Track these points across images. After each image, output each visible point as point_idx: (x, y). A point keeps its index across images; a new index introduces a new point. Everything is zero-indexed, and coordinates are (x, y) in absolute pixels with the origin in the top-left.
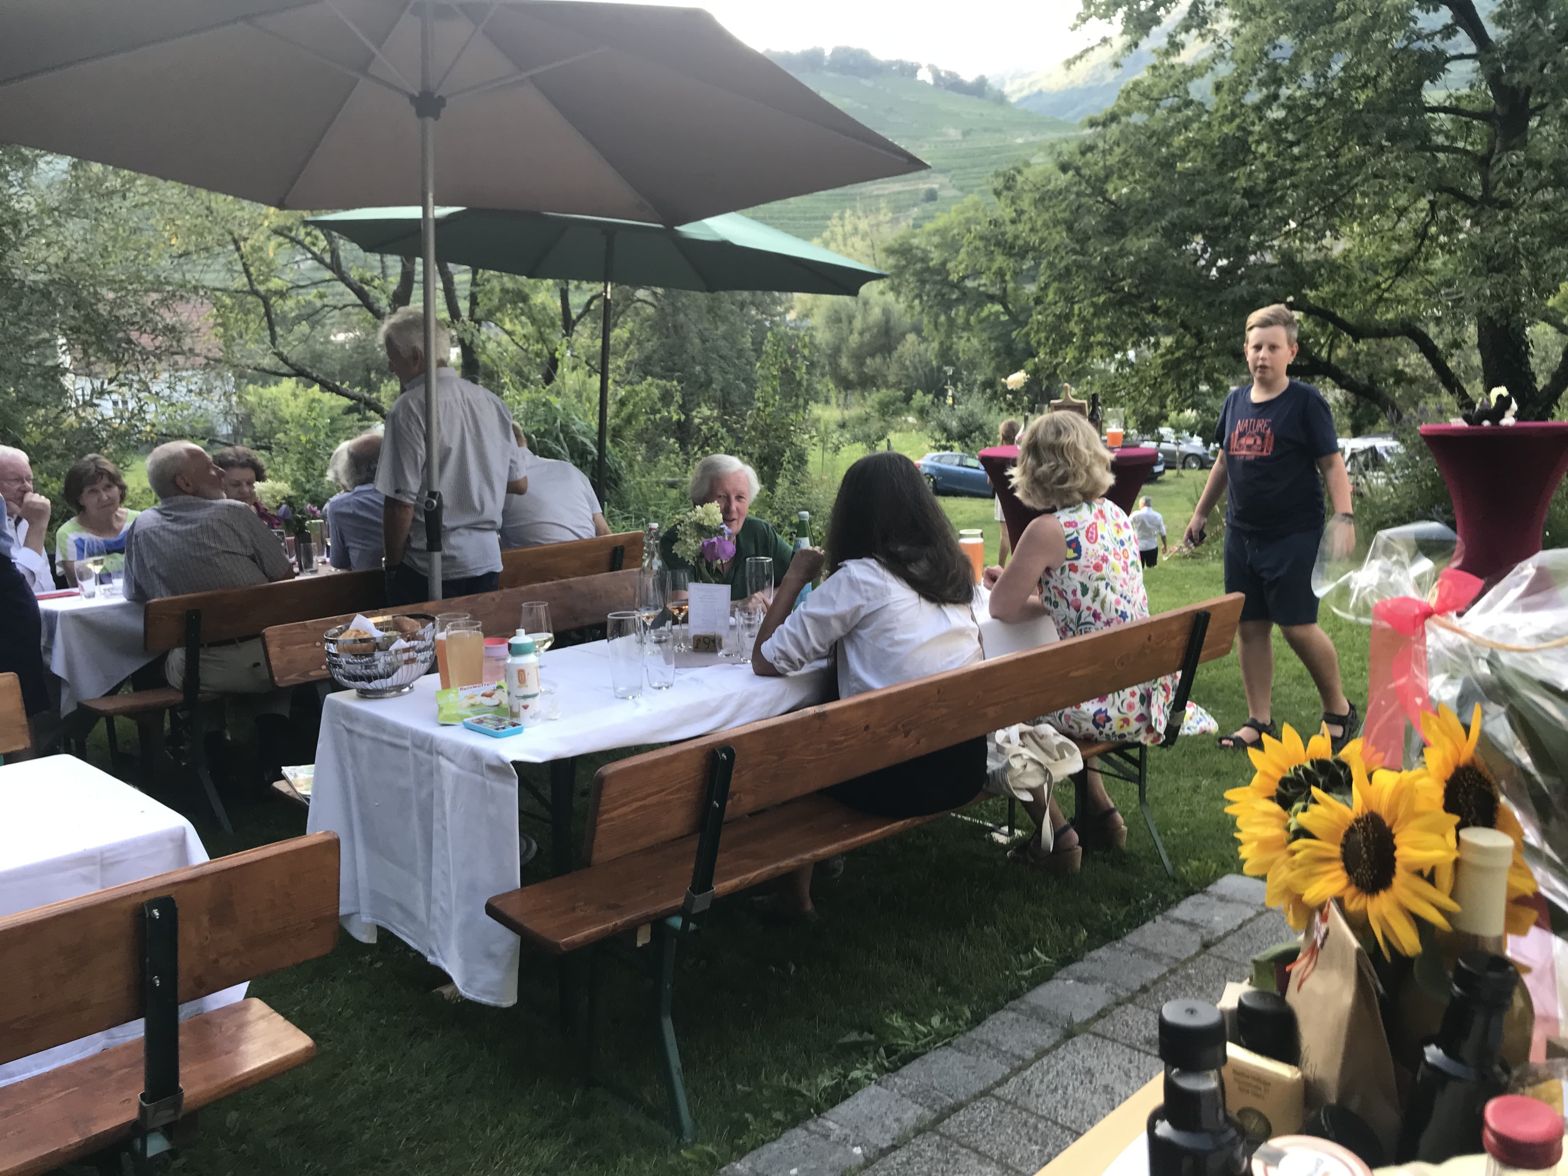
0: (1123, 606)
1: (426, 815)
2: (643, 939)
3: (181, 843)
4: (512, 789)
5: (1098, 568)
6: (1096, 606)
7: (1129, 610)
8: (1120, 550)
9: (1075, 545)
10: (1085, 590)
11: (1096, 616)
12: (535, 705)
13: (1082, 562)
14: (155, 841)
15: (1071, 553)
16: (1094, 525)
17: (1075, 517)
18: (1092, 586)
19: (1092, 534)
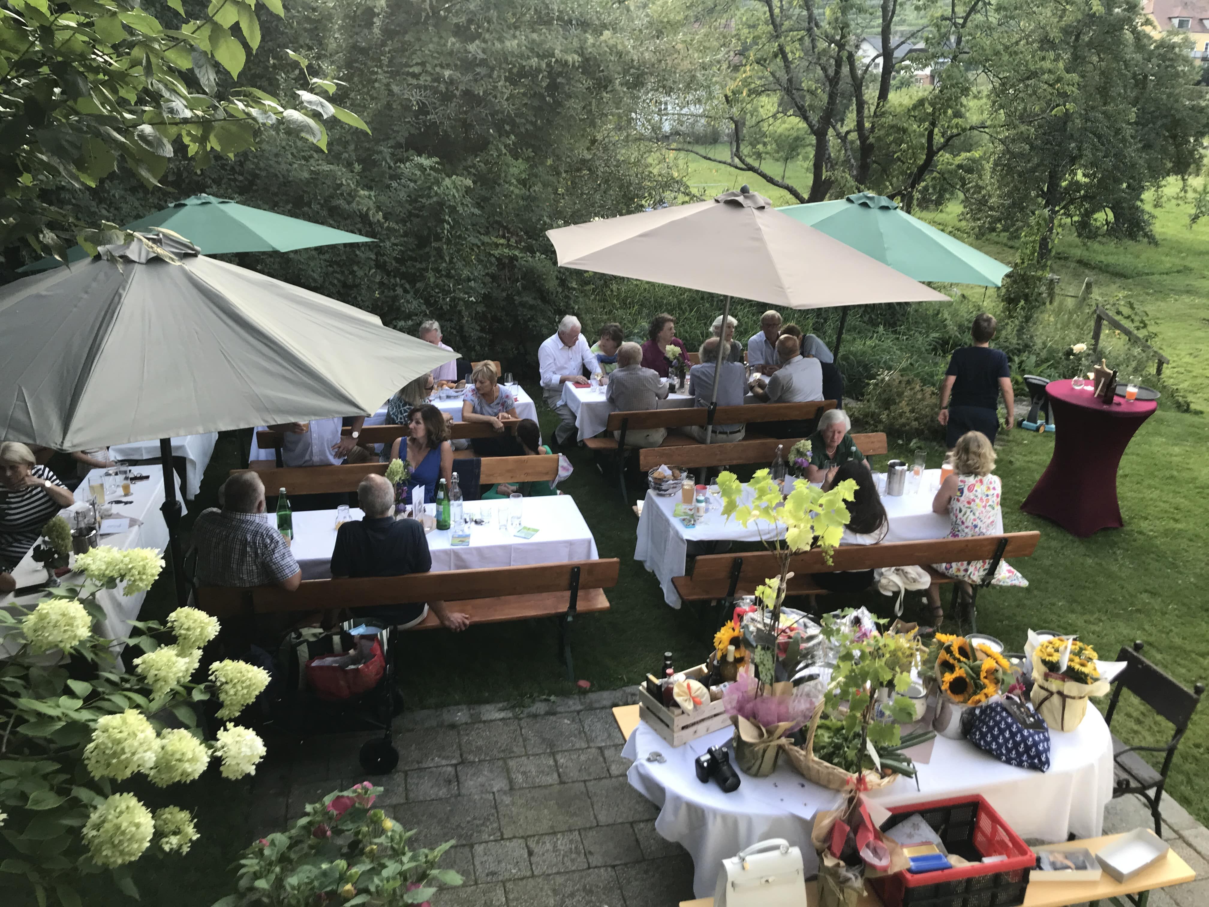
0: (978, 522)
1: (666, 541)
2: (714, 604)
3: (590, 542)
4: (685, 547)
5: (969, 503)
6: (964, 519)
7: (980, 524)
8: (984, 498)
9: (961, 491)
10: (960, 511)
11: (963, 523)
12: (702, 519)
13: (962, 499)
14: (583, 541)
15: (959, 494)
16: (974, 485)
17: (966, 479)
18: (964, 510)
19: (970, 489)
